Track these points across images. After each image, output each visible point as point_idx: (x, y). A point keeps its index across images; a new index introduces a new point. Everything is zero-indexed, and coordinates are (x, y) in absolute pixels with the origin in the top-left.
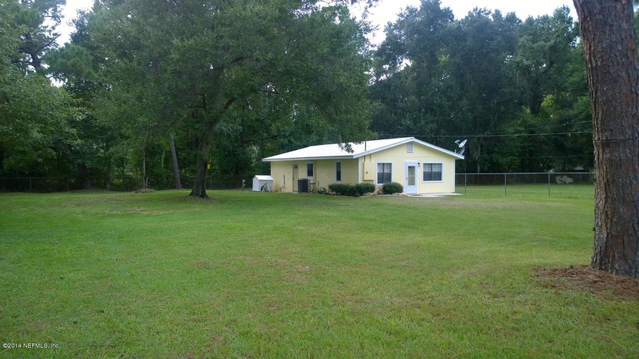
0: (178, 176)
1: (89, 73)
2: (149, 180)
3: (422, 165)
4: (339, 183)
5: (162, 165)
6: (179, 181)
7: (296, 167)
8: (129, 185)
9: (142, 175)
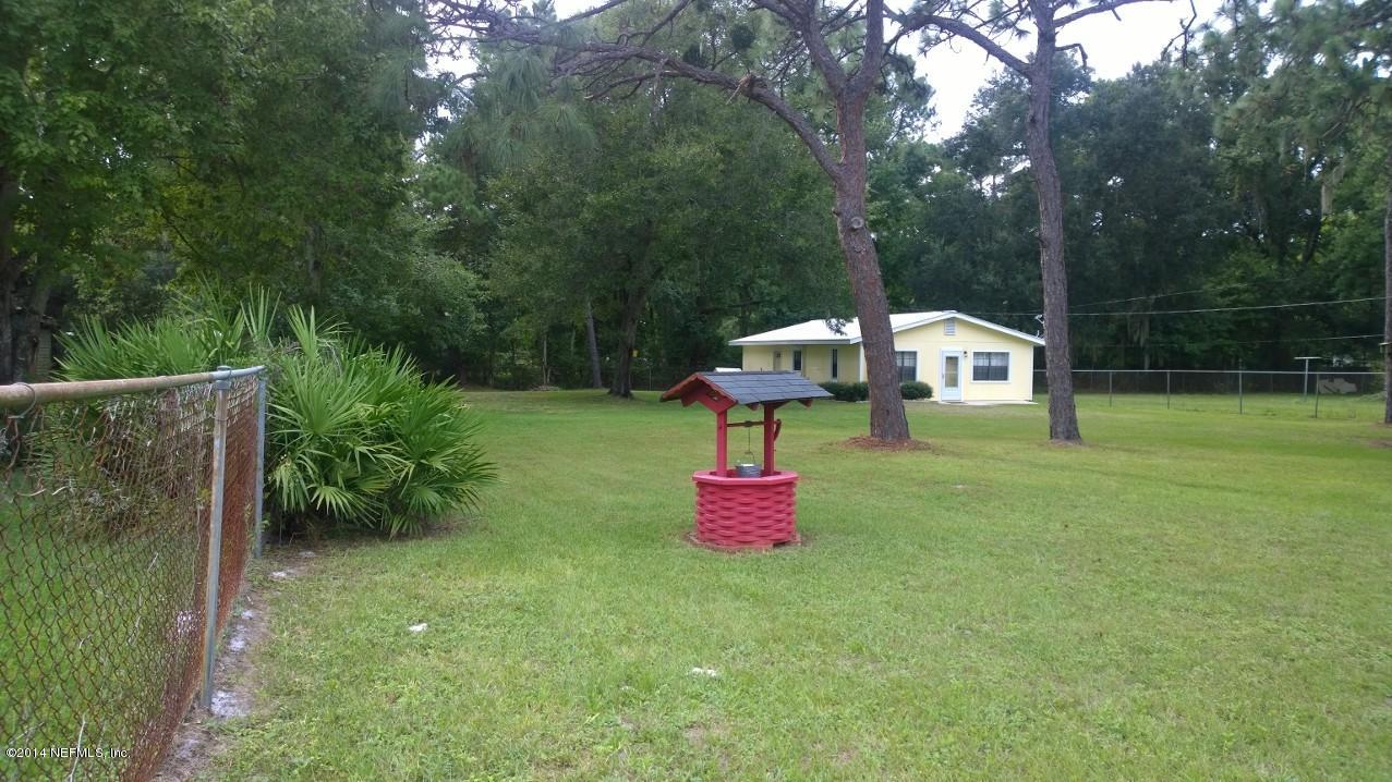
0: (597, 367)
1: (472, 211)
2: (552, 373)
3: (970, 355)
4: (835, 381)
5: (572, 348)
6: (598, 375)
7: (778, 355)
8: (521, 381)
9: (541, 364)
